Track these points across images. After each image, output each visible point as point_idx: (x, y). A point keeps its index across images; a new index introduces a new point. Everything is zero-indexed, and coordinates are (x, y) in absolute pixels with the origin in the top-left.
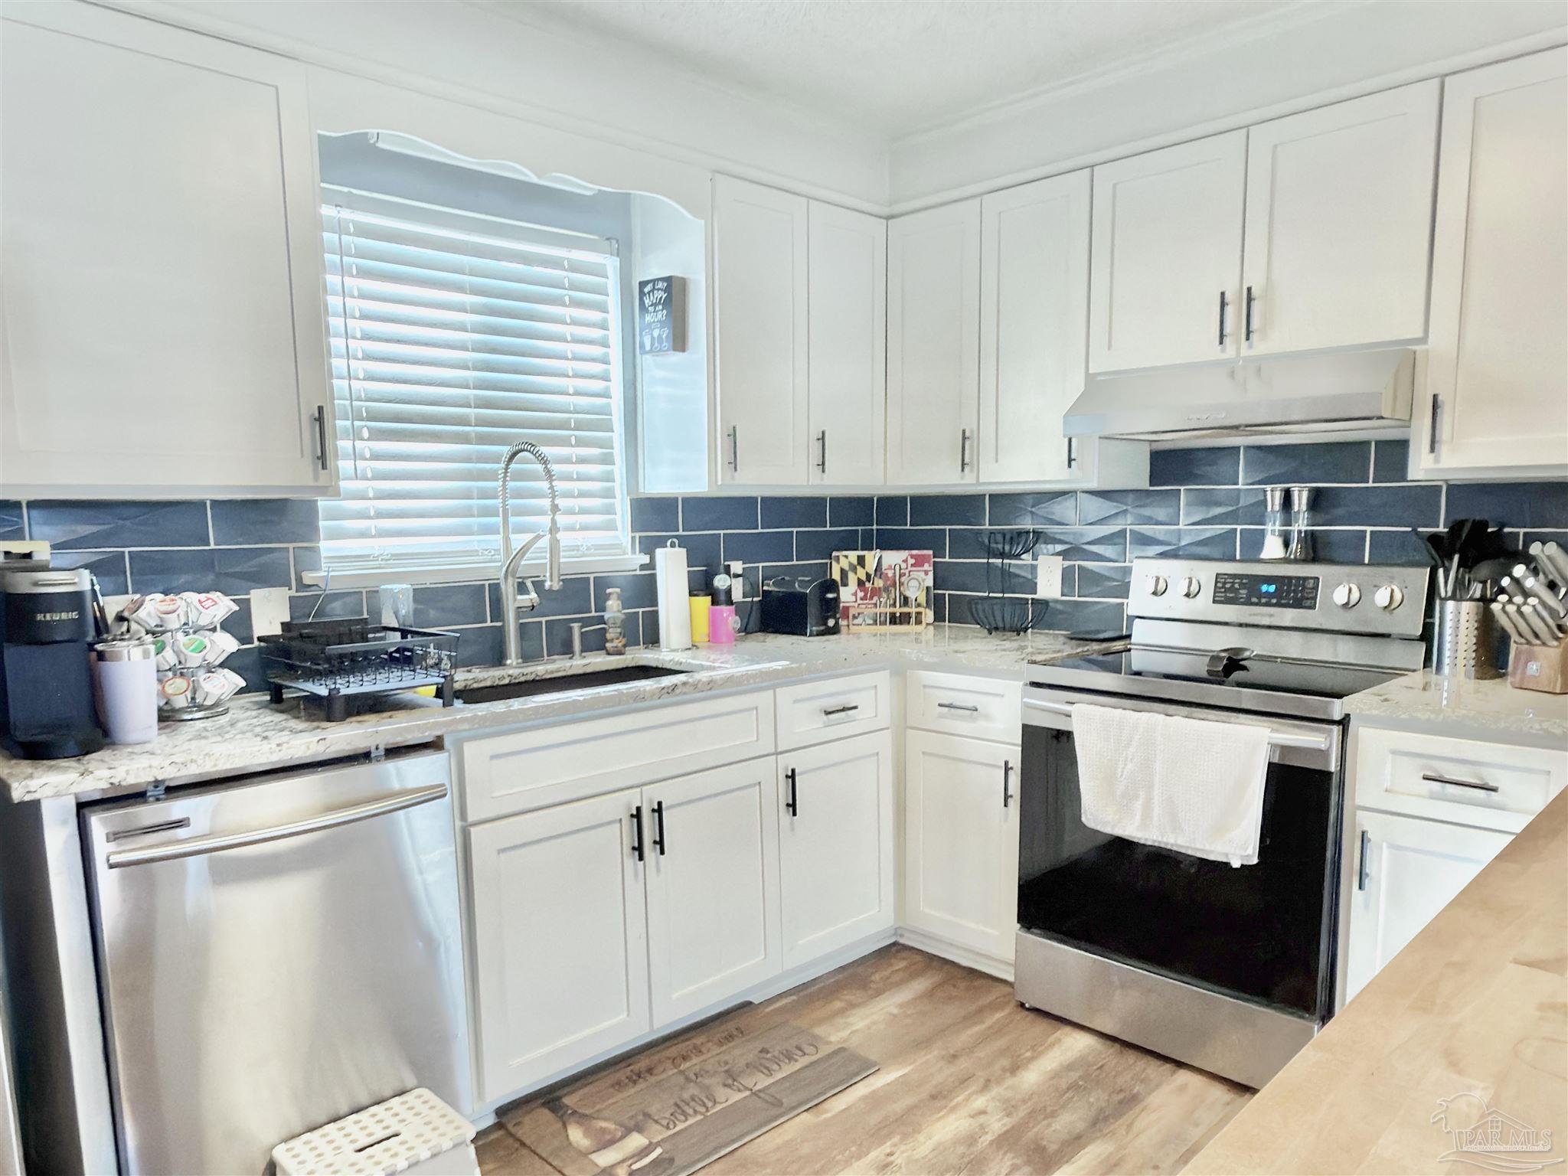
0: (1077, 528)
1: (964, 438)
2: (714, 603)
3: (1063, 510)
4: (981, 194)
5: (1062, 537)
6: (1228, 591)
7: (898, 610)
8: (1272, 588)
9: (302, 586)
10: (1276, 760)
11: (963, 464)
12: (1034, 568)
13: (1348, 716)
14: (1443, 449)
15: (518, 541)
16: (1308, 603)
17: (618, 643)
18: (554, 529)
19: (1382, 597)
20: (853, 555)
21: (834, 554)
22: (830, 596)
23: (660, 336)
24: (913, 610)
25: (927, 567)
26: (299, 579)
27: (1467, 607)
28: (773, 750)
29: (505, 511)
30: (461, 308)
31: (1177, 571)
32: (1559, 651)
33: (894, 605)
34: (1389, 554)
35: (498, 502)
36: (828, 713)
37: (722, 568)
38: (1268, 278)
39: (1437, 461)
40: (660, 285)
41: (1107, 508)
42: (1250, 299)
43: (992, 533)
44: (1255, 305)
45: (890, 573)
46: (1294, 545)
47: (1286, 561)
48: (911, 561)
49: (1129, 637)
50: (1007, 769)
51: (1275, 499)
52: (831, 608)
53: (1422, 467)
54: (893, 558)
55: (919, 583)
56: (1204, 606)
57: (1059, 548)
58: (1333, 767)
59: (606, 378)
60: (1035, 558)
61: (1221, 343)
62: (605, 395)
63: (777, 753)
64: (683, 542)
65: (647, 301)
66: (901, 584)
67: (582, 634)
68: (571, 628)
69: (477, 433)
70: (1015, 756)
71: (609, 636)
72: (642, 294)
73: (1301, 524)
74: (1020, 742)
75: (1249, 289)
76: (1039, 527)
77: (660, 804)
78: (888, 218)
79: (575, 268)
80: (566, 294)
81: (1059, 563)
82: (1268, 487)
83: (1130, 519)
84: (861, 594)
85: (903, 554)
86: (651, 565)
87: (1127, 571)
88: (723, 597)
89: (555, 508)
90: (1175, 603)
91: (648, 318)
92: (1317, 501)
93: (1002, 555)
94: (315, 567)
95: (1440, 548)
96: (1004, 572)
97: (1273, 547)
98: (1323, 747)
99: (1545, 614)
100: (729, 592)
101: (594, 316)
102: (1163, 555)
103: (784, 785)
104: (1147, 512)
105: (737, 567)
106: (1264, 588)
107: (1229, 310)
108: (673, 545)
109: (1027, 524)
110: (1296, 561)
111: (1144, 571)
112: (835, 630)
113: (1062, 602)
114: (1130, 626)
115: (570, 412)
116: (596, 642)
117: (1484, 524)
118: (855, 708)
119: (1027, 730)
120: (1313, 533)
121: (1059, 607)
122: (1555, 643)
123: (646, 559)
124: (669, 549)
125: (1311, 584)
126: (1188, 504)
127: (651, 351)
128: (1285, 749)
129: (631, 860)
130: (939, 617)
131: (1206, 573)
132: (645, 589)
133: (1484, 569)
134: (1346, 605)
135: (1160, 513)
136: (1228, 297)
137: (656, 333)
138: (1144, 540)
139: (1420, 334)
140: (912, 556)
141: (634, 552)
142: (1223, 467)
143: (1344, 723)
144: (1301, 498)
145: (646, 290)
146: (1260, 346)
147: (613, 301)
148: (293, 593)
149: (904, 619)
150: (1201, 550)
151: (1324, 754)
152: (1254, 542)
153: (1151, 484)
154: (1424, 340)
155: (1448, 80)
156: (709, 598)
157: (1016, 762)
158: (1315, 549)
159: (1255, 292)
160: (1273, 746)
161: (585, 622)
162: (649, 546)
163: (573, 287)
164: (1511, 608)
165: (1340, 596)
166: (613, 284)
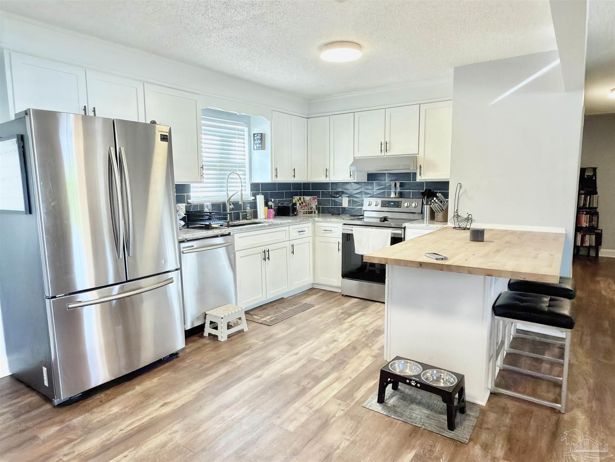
0: (352, 191)
1: (326, 170)
2: (268, 208)
3: (348, 187)
4: (330, 115)
5: (348, 193)
6: (384, 204)
7: (310, 210)
8: (393, 204)
9: (188, 203)
10: (392, 236)
11: (326, 176)
12: (342, 200)
13: (405, 227)
14: (422, 175)
15: (230, 194)
16: (400, 206)
17: (250, 217)
18: (242, 190)
19: (413, 205)
20: (298, 197)
21: (294, 197)
22: (295, 207)
23: (259, 147)
24: (313, 210)
25: (316, 200)
26: (187, 201)
27: (428, 206)
28: (289, 240)
29: (227, 187)
30: (216, 140)
31: (374, 201)
32: (442, 214)
33: (309, 209)
34: (415, 196)
35: (225, 185)
36: (299, 232)
37: (270, 201)
38: (390, 140)
39: (421, 178)
40: (259, 135)
41: (358, 186)
42: (386, 144)
43: (331, 192)
44: (387, 145)
45: (307, 202)
46: (397, 194)
47: (395, 198)
48: (312, 199)
49: (363, 215)
50: (339, 243)
51: (393, 185)
52: (294, 210)
53: (419, 179)
54: (307, 198)
55: (314, 204)
56: (379, 208)
57: (347, 195)
58: (403, 237)
59: (244, 155)
60: (342, 198)
61: (381, 152)
62: (244, 159)
63: (290, 240)
64: (263, 194)
65: (255, 138)
66: (310, 204)
67: (242, 215)
68: (239, 214)
69: (219, 169)
70: (340, 240)
71: (248, 216)
72: (254, 136)
73: (398, 190)
74: (341, 237)
75: (386, 142)
76: (343, 190)
77: (268, 250)
78: (307, 118)
79: (239, 130)
80: (237, 136)
81: (347, 199)
82: (392, 182)
83: (363, 189)
84: (300, 207)
85: (310, 197)
86: (255, 199)
87: (363, 200)
88: (270, 207)
89: (242, 186)
90: (373, 207)
91: (256, 142)
92: (402, 185)
93: (334, 197)
94: (190, 199)
95: (423, 194)
96: (335, 201)
97: (393, 195)
98: (401, 233)
99: (439, 207)
100: (271, 206)
101: (242, 141)
102: (370, 197)
103: (291, 248)
104: (367, 187)
105: (273, 200)
106: (391, 203)
107: (382, 145)
108: (261, 195)
109: (340, 190)
110: (397, 198)
111: (366, 200)
112: (296, 215)
113: (348, 208)
114: (364, 213)
115: (237, 163)
116: (245, 218)
117: (431, 190)
118: (305, 231)
119: (343, 234)
120: (401, 192)
121: (348, 209)
122: (441, 212)
123: (254, 198)
124: (260, 196)
125: (400, 202)
126: (375, 186)
127: (256, 150)
128: (394, 234)
129: (263, 261)
130: (319, 212)
131: (379, 201)
132: (254, 205)
133: (430, 199)
134: (407, 207)
135: (370, 187)
136: (382, 143)
137: (258, 146)
138: (366, 194)
139: (418, 153)
140: (312, 198)
141: (251, 196)
142: (383, 178)
143: (405, 228)
144: (398, 185)
145: (255, 136)
146: (389, 153)
147: (246, 137)
148: (186, 205)
149: (311, 212)
150: (378, 196)
151: (401, 234)
152: (389, 194)
153: (368, 181)
154: (418, 154)
155: (421, 105)
156: (267, 207)
157: (341, 242)
158: (401, 195)
159: (387, 142)
160: (392, 233)
161: (243, 212)
162: (254, 195)
163: (238, 134)
164: (434, 206)
165: (406, 205)
166: (246, 134)
